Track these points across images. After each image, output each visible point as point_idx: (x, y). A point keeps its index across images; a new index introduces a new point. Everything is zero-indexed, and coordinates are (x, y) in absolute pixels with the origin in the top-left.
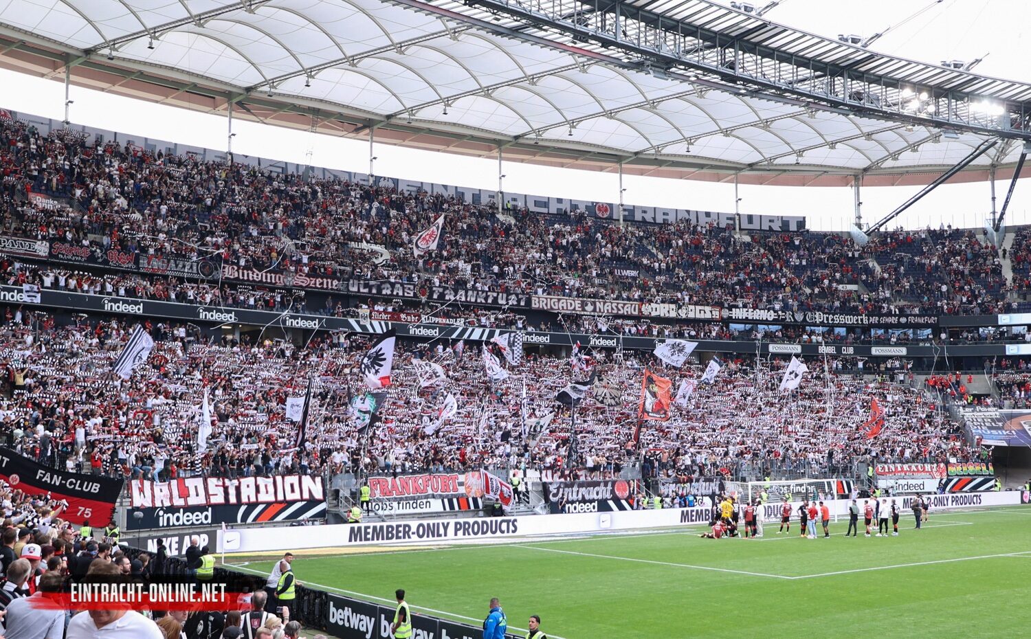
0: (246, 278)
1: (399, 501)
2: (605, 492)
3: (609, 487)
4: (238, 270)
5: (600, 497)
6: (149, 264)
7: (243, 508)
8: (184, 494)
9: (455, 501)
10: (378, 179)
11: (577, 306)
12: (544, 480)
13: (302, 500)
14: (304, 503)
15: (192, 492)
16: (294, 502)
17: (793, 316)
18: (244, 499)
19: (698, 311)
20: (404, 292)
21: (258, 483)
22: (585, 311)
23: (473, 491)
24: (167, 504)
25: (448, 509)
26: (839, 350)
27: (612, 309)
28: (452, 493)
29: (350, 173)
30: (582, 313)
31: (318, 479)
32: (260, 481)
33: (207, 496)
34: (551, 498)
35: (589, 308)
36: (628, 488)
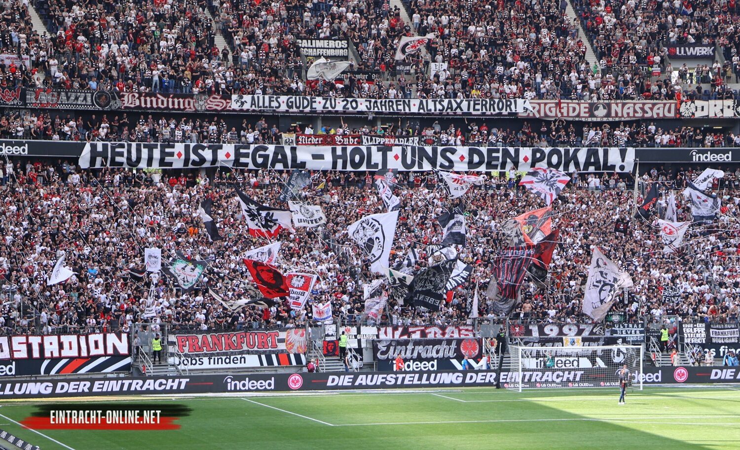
0: (149, 106)
1: (210, 357)
2: (447, 350)
3: (453, 346)
4: (139, 98)
5: (441, 355)
6: (36, 99)
7: (46, 363)
9: (274, 356)
11: (583, 110)
12: (382, 336)
13: (106, 355)
14: (107, 358)
16: (97, 357)
18: (47, 354)
21: (62, 340)
22: (594, 116)
23: (295, 348)
25: (265, 364)
27: (635, 111)
28: (270, 349)
30: (589, 120)
31: (124, 337)
32: (64, 338)
33: (11, 351)
34: (379, 355)
35: (601, 112)
36: (478, 346)
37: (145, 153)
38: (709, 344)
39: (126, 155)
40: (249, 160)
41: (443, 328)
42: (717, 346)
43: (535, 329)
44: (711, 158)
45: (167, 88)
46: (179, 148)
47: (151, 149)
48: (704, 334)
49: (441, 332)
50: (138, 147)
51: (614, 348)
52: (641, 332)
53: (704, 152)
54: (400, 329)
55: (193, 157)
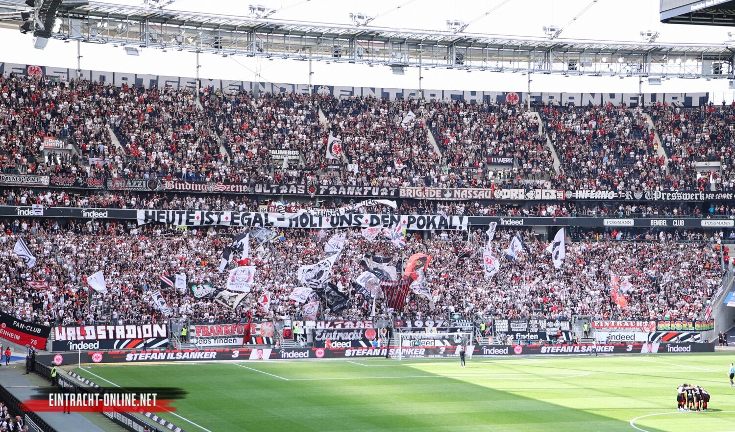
0: (180, 188)
1: (215, 338)
2: (357, 335)
3: (361, 333)
4: (174, 184)
5: (353, 338)
6: (113, 184)
7: (117, 342)
8: (83, 333)
9: (253, 339)
10: (316, 87)
11: (438, 193)
13: (153, 337)
14: (154, 339)
15: (88, 333)
16: (147, 339)
17: (632, 195)
18: (118, 337)
19: (544, 194)
20: (297, 190)
22: (444, 197)
23: (266, 333)
24: (74, 339)
26: (670, 222)
27: (468, 195)
29: (293, 85)
30: (441, 199)
31: (164, 326)
32: (127, 327)
33: (97, 335)
34: (316, 338)
35: (448, 195)
36: (375, 333)
37: (177, 216)
38: (510, 332)
39: (166, 218)
40: (239, 221)
41: (355, 322)
42: (515, 333)
43: (409, 323)
44: (512, 223)
45: (191, 178)
46: (198, 213)
47: (181, 214)
48: (507, 326)
49: (353, 324)
50: (173, 213)
51: (455, 334)
52: (471, 325)
53: (508, 219)
54: (329, 323)
55: (206, 219)
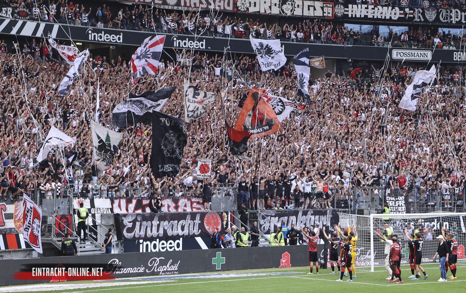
2: (191, 226)
3: (197, 221)
12: (117, 211)
17: (423, 14)
19: (306, 8)
22: (167, 4)
27: (201, 2)
30: (163, 7)
34: (125, 233)
36: (220, 221)
49: (174, 205)
54: (134, 201)
